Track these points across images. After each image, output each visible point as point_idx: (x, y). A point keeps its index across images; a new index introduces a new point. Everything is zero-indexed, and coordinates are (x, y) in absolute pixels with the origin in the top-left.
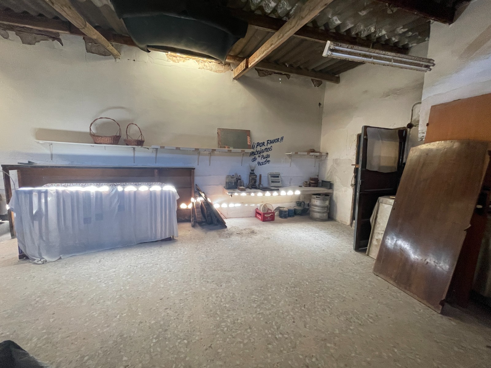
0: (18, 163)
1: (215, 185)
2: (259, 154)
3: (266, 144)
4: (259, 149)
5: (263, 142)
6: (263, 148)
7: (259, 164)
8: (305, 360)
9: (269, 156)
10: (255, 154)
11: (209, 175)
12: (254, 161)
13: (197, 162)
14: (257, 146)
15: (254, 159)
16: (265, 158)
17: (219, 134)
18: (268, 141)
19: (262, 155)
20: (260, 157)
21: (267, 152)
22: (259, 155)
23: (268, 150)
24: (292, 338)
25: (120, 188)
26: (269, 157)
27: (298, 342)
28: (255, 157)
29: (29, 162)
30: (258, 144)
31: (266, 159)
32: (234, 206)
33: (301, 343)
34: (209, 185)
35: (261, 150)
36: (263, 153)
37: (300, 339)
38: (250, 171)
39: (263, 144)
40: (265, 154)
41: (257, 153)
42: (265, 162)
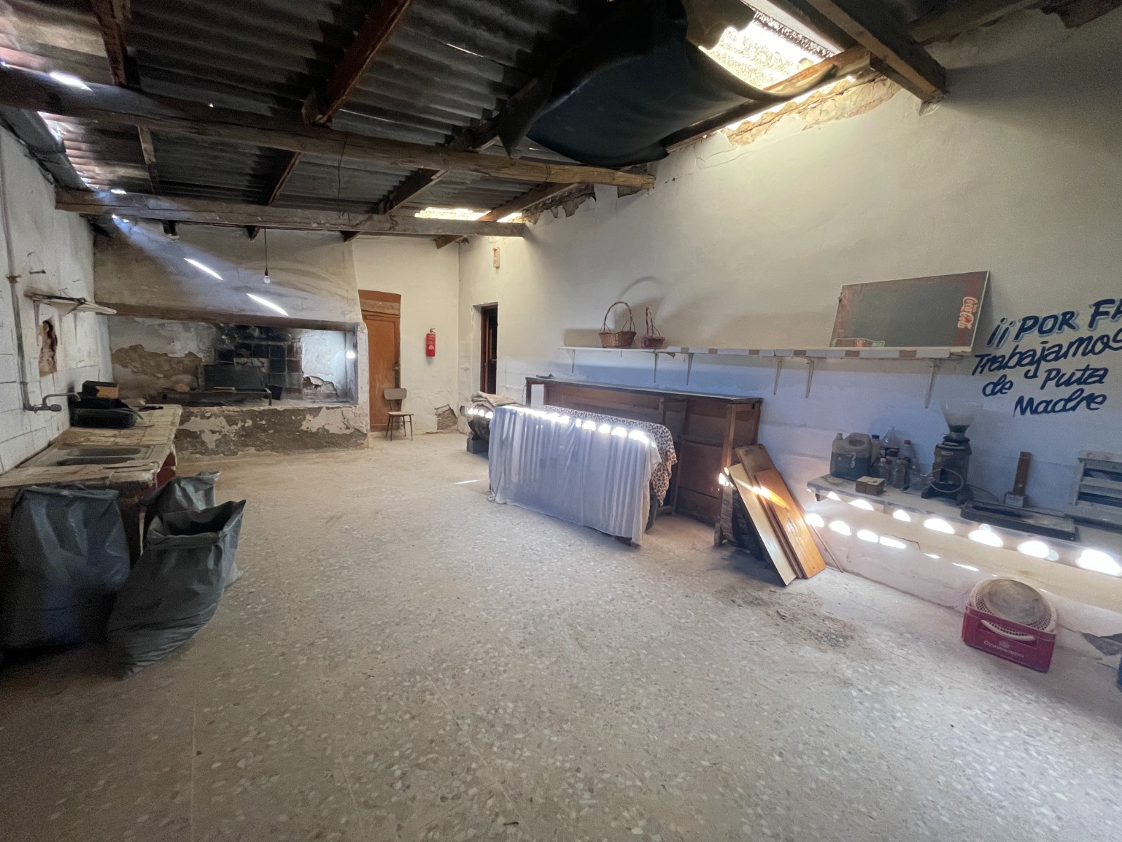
0: (537, 376)
1: (818, 457)
2: (1030, 363)
3: (1083, 319)
4: (1032, 341)
5: (1064, 314)
6: (1065, 337)
7: (1026, 406)
8: (334, 830)
9: (1102, 377)
10: (1005, 366)
11: (801, 426)
12: (993, 393)
13: (773, 385)
14: (1023, 329)
15: (1001, 387)
16: (1068, 383)
17: (845, 301)
18: (1098, 305)
19: (1050, 371)
20: (1035, 376)
21: (1084, 354)
22: (1033, 368)
23: (1099, 346)
24: (394, 799)
25: (578, 423)
26: (1100, 381)
27: (384, 813)
28: (1005, 376)
29: (550, 376)
30: (1032, 323)
31: (1075, 387)
32: (879, 543)
33: (380, 820)
34: (802, 455)
35: (1047, 346)
36: (1056, 359)
37: (392, 816)
38: (947, 431)
39: (1066, 320)
40: (1070, 366)
41: (1021, 359)
42: (1070, 400)
